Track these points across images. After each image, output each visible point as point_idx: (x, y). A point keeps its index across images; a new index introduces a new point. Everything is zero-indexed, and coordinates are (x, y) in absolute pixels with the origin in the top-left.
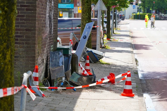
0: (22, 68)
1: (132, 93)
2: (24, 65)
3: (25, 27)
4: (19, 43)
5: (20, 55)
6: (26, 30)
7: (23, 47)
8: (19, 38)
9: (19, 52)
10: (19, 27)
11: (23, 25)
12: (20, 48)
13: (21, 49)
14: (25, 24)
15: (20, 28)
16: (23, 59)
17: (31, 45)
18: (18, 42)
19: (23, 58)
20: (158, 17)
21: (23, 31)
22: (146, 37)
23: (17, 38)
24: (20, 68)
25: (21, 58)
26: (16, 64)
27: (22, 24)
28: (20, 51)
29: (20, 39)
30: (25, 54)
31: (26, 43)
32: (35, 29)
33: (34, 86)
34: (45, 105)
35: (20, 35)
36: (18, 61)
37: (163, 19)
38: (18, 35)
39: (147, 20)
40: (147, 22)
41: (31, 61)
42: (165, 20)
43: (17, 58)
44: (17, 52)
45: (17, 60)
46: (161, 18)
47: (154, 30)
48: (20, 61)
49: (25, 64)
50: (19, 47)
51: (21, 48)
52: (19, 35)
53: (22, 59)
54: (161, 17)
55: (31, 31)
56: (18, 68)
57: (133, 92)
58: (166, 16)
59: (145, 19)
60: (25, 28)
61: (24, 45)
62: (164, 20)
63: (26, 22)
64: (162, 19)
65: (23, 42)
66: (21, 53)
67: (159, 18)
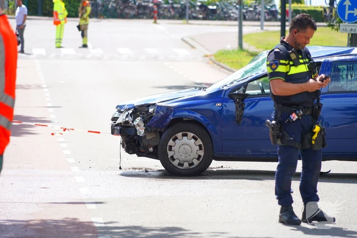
20: (114, 5)
22: (39, 87)
37: (133, 13)
39: (61, 17)
40: (59, 25)
42: (139, 18)
46: (127, 11)
47: (83, 58)
54: (126, 7)
58: (143, 4)
59: (54, 14)
62: (137, 16)
64: (127, 14)
67: (119, 11)
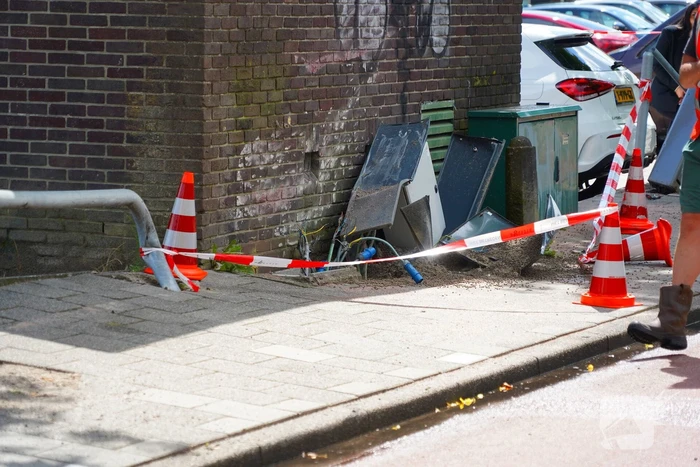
0: (157, 183)
1: (624, 292)
2: (165, 172)
3: (166, 23)
4: (147, 88)
5: (150, 131)
6: (171, 36)
7: (160, 102)
8: (145, 68)
9: (145, 121)
10: (144, 25)
11: (158, 16)
12: (150, 104)
13: (153, 111)
14: (164, 13)
15: (147, 28)
16: (160, 147)
17: (189, 95)
18: (141, 83)
19: (159, 143)
21: (160, 42)
23: (137, 67)
24: (148, 183)
25: (153, 143)
26: (135, 169)
27: (157, 13)
28: (147, 118)
29: (147, 70)
30: (167, 129)
31: (171, 88)
32: (202, 33)
33: (155, 249)
34: (113, 312)
35: (146, 56)
36: (142, 155)
38: (141, 54)
41: (186, 157)
43: (137, 145)
44: (137, 120)
45: (138, 154)
48: (148, 156)
49: (166, 168)
50: (144, 103)
51: (153, 105)
52: (145, 54)
53: (157, 146)
55: (187, 41)
56: (142, 183)
57: (628, 289)
60: (166, 29)
61: (165, 94)
63: (169, 6)
65: (160, 81)
66: (151, 126)
